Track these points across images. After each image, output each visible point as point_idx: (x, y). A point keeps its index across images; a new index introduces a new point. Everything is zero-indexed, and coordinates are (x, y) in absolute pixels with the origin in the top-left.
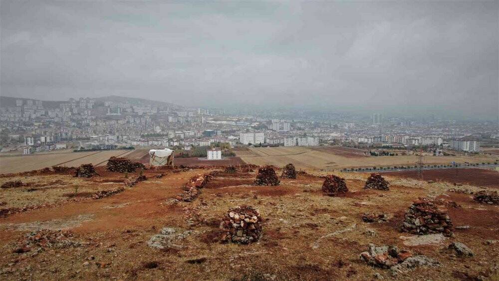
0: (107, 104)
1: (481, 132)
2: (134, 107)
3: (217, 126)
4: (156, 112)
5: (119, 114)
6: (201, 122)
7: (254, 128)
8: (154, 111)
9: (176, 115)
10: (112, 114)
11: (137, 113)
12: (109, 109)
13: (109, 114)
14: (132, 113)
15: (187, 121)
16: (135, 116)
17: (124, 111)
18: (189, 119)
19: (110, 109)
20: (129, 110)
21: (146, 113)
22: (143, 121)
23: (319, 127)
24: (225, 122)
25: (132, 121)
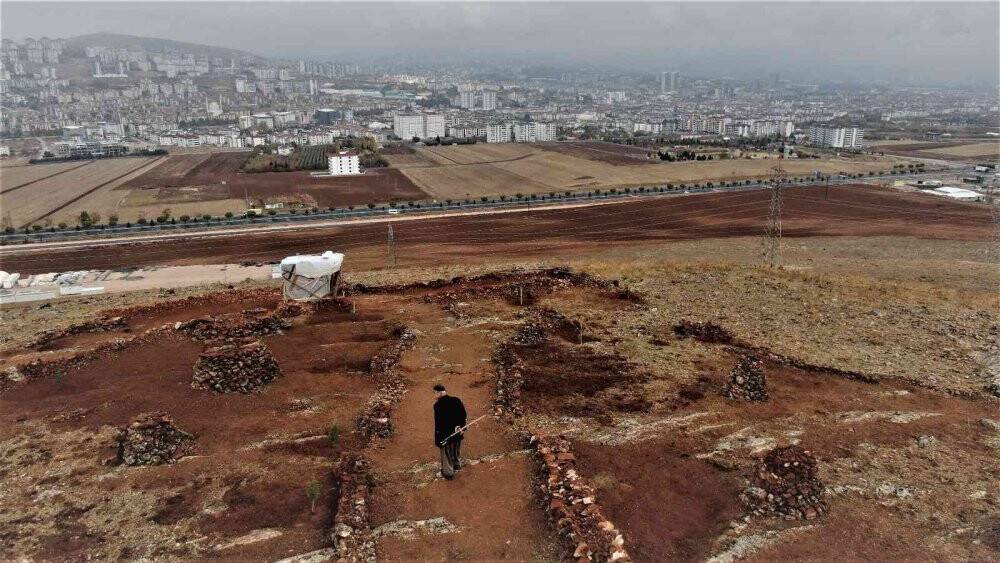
0: (92, 53)
1: (864, 109)
2: (156, 59)
3: (344, 100)
4: (206, 70)
5: (122, 75)
6: (309, 92)
7: (422, 103)
8: (203, 69)
9: (252, 78)
10: (106, 76)
11: (164, 72)
12: (97, 64)
13: (99, 75)
14: (152, 74)
15: (278, 90)
16: (162, 78)
17: (134, 68)
18: (282, 86)
19: (101, 64)
20: (145, 66)
21: (185, 73)
22: (180, 91)
23: (553, 99)
24: (358, 92)
25: (153, 89)
